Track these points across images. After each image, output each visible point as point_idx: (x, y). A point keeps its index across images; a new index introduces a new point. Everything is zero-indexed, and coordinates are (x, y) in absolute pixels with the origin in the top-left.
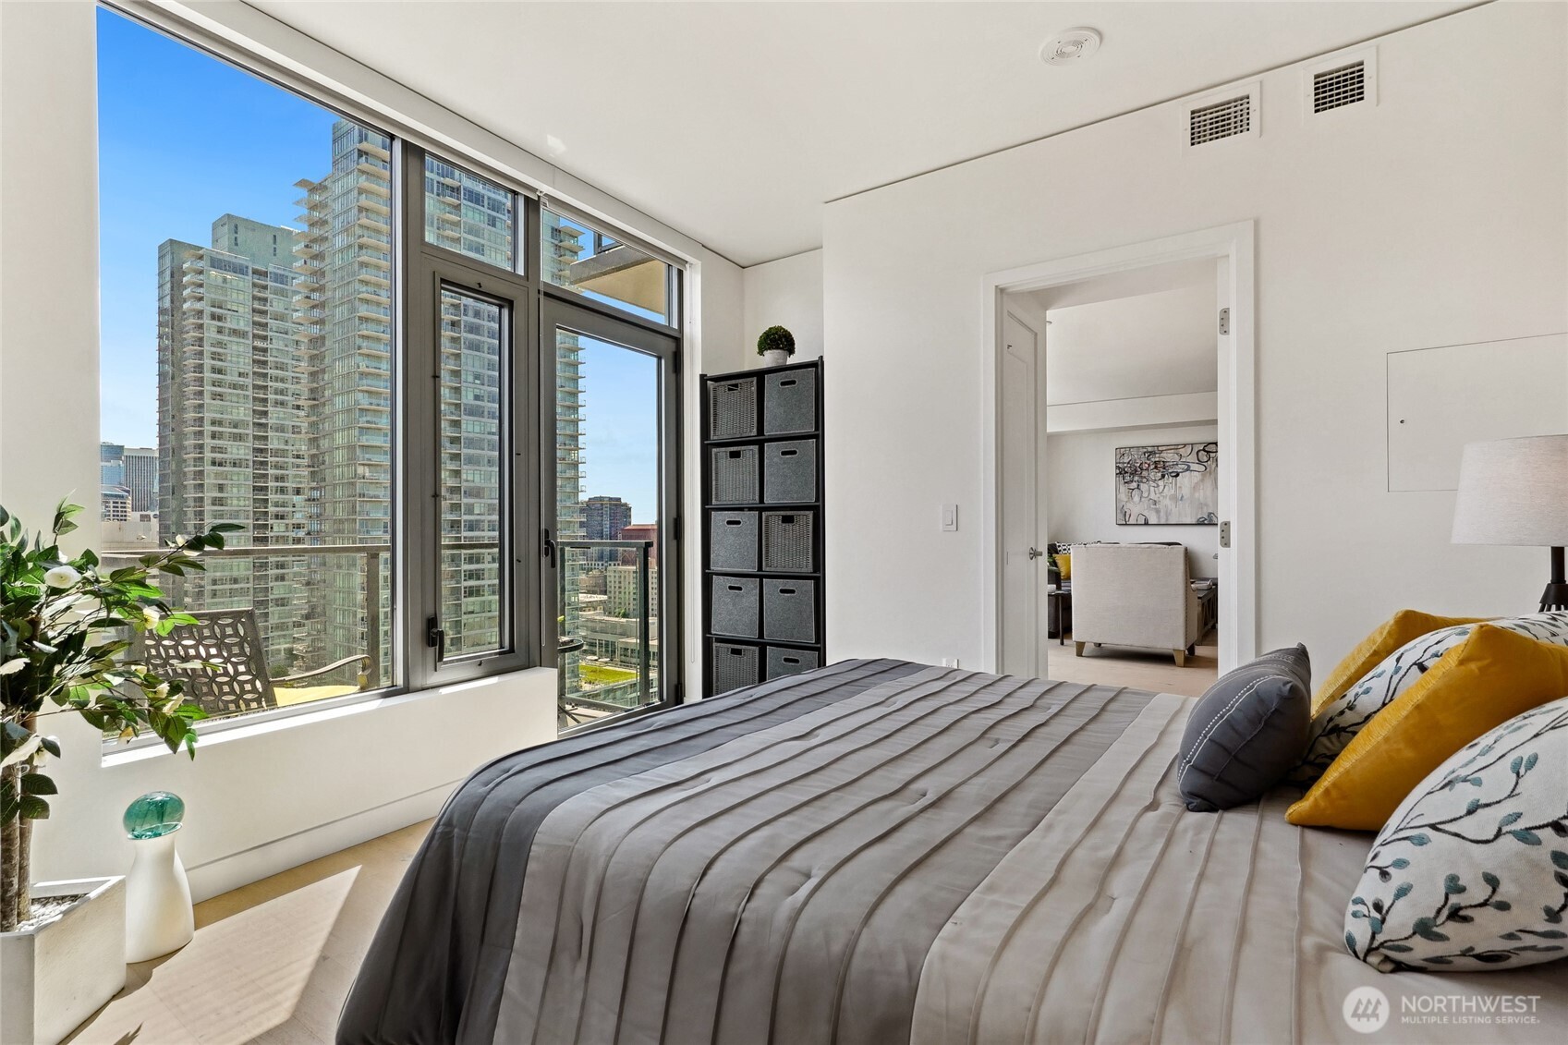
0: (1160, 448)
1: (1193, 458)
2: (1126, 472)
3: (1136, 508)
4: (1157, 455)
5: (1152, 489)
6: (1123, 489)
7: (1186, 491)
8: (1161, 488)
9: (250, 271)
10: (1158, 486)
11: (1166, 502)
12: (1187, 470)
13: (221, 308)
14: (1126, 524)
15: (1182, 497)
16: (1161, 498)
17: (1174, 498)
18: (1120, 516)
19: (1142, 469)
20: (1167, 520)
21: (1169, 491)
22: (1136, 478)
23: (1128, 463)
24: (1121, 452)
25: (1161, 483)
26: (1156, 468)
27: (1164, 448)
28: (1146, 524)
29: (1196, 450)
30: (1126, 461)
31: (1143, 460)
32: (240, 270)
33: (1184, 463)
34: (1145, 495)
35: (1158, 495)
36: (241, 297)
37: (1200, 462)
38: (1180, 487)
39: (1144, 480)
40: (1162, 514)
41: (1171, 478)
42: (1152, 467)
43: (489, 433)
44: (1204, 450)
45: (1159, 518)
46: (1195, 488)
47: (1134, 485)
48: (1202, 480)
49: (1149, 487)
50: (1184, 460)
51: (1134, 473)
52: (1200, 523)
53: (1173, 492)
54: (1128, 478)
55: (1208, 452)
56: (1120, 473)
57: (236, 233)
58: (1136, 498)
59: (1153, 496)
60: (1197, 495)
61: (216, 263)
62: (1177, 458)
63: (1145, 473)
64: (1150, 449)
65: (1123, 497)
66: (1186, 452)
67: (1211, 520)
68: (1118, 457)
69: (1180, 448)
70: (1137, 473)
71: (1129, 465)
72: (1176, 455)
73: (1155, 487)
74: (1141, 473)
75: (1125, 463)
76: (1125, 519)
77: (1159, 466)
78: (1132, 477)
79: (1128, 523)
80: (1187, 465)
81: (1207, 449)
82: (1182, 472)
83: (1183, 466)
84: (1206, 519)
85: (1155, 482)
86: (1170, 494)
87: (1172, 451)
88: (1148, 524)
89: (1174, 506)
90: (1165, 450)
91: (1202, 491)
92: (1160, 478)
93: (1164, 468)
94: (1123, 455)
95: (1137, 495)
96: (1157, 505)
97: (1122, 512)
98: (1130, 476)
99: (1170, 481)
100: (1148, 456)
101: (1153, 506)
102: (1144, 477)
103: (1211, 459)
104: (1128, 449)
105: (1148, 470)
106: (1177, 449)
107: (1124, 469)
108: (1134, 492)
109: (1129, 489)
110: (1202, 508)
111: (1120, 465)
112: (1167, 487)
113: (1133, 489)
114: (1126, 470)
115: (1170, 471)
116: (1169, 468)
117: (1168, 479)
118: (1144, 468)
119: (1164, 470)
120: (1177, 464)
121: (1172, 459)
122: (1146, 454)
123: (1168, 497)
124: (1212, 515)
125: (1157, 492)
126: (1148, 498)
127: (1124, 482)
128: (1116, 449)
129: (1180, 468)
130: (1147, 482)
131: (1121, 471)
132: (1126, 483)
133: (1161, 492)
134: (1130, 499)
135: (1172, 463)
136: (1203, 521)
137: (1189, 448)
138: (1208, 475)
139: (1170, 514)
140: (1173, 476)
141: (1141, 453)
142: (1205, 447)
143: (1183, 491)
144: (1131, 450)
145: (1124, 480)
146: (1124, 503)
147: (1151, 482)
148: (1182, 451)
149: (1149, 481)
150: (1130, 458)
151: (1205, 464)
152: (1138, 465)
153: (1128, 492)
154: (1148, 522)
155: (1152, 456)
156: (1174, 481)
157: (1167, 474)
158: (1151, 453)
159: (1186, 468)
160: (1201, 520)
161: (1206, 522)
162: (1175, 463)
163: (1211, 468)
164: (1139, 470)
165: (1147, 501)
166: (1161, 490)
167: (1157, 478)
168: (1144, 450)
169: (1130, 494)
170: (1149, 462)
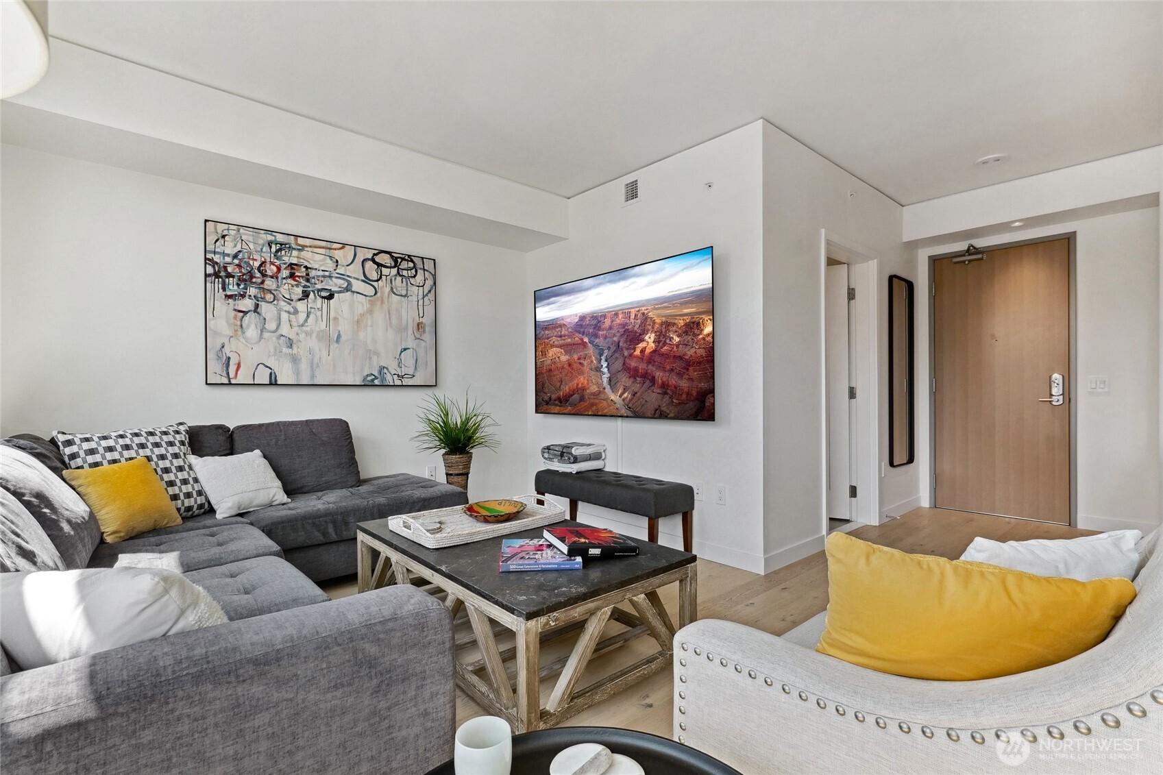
0: (300, 241)
1: (355, 270)
2: (229, 275)
3: (252, 354)
4: (295, 253)
5: (284, 316)
6: (223, 308)
7: (345, 327)
8: (302, 316)
10: (296, 312)
11: (309, 345)
12: (347, 290)
14: (230, 384)
15: (339, 337)
16: (302, 336)
17: (324, 337)
18: (215, 366)
19: (264, 275)
20: (313, 377)
21: (317, 324)
22: (252, 291)
23: (235, 256)
24: (216, 229)
25: (301, 306)
26: (292, 276)
27: (307, 242)
28: (273, 383)
29: (360, 258)
30: (230, 248)
31: (267, 256)
33: (342, 276)
34: (271, 326)
37: (367, 280)
38: (336, 319)
39: (269, 297)
40: (304, 365)
41: (319, 300)
42: (285, 273)
44: (373, 260)
45: (297, 373)
46: (359, 323)
47: (247, 304)
48: (370, 311)
49: (280, 310)
50: (341, 270)
51: (246, 279)
52: (368, 384)
53: (323, 325)
55: (379, 265)
56: (216, 275)
58: (252, 332)
59: (285, 329)
60: (362, 335)
62: (330, 265)
63: (270, 283)
64: (280, 238)
65: (221, 326)
66: (345, 257)
67: (383, 379)
68: (210, 239)
69: (335, 249)
70: (254, 280)
71: (236, 261)
72: (328, 259)
73: (289, 313)
74: (263, 282)
75: (228, 255)
76: (228, 374)
77: (297, 274)
78: (242, 286)
79: (233, 381)
80: (347, 281)
81: (377, 259)
82: (339, 292)
83: (342, 281)
84: (376, 378)
85: (290, 304)
86: (317, 329)
87: (322, 251)
88: (276, 384)
89: (325, 353)
90: (310, 247)
91: (369, 329)
92: (300, 296)
93: (308, 280)
94: (224, 237)
95: (253, 326)
96: (294, 347)
97: (219, 358)
98: (238, 285)
99: (319, 306)
100: (277, 251)
101: (286, 350)
102: (270, 291)
103: (384, 278)
104: (235, 227)
105: (277, 278)
106: (330, 249)
107: (225, 268)
108: (247, 318)
109: (235, 310)
110: (370, 358)
111: (217, 258)
112: (312, 316)
113: (245, 313)
114: (230, 270)
115: (319, 286)
116: (317, 282)
117: (315, 302)
118: (269, 273)
119: (308, 284)
120: (330, 277)
121: (321, 265)
122: (273, 246)
123: (314, 335)
124: (385, 371)
125: (294, 324)
126: (277, 334)
127: (226, 296)
128: (206, 221)
129: (336, 285)
130: (275, 302)
131: (219, 271)
132: (228, 297)
133: (302, 325)
134: (240, 333)
135: (321, 273)
136: (373, 380)
137: (349, 252)
138: (379, 303)
139: (318, 366)
140: (323, 297)
141: (261, 242)
142: (375, 255)
143: (340, 329)
144: (242, 231)
145: (224, 289)
146: (226, 340)
147: (282, 303)
148: (338, 254)
149: (278, 300)
150: (239, 248)
151: (375, 284)
152: (257, 264)
153: (235, 318)
154: (276, 380)
155: (283, 252)
156: (325, 306)
157: (313, 291)
158: (283, 246)
159: (345, 286)
160: (369, 378)
161: (376, 382)
162: (327, 274)
163: (383, 293)
164: (258, 275)
165: (274, 339)
166: (301, 320)
167: (294, 297)
168: (270, 238)
169: (239, 323)
170: (278, 263)
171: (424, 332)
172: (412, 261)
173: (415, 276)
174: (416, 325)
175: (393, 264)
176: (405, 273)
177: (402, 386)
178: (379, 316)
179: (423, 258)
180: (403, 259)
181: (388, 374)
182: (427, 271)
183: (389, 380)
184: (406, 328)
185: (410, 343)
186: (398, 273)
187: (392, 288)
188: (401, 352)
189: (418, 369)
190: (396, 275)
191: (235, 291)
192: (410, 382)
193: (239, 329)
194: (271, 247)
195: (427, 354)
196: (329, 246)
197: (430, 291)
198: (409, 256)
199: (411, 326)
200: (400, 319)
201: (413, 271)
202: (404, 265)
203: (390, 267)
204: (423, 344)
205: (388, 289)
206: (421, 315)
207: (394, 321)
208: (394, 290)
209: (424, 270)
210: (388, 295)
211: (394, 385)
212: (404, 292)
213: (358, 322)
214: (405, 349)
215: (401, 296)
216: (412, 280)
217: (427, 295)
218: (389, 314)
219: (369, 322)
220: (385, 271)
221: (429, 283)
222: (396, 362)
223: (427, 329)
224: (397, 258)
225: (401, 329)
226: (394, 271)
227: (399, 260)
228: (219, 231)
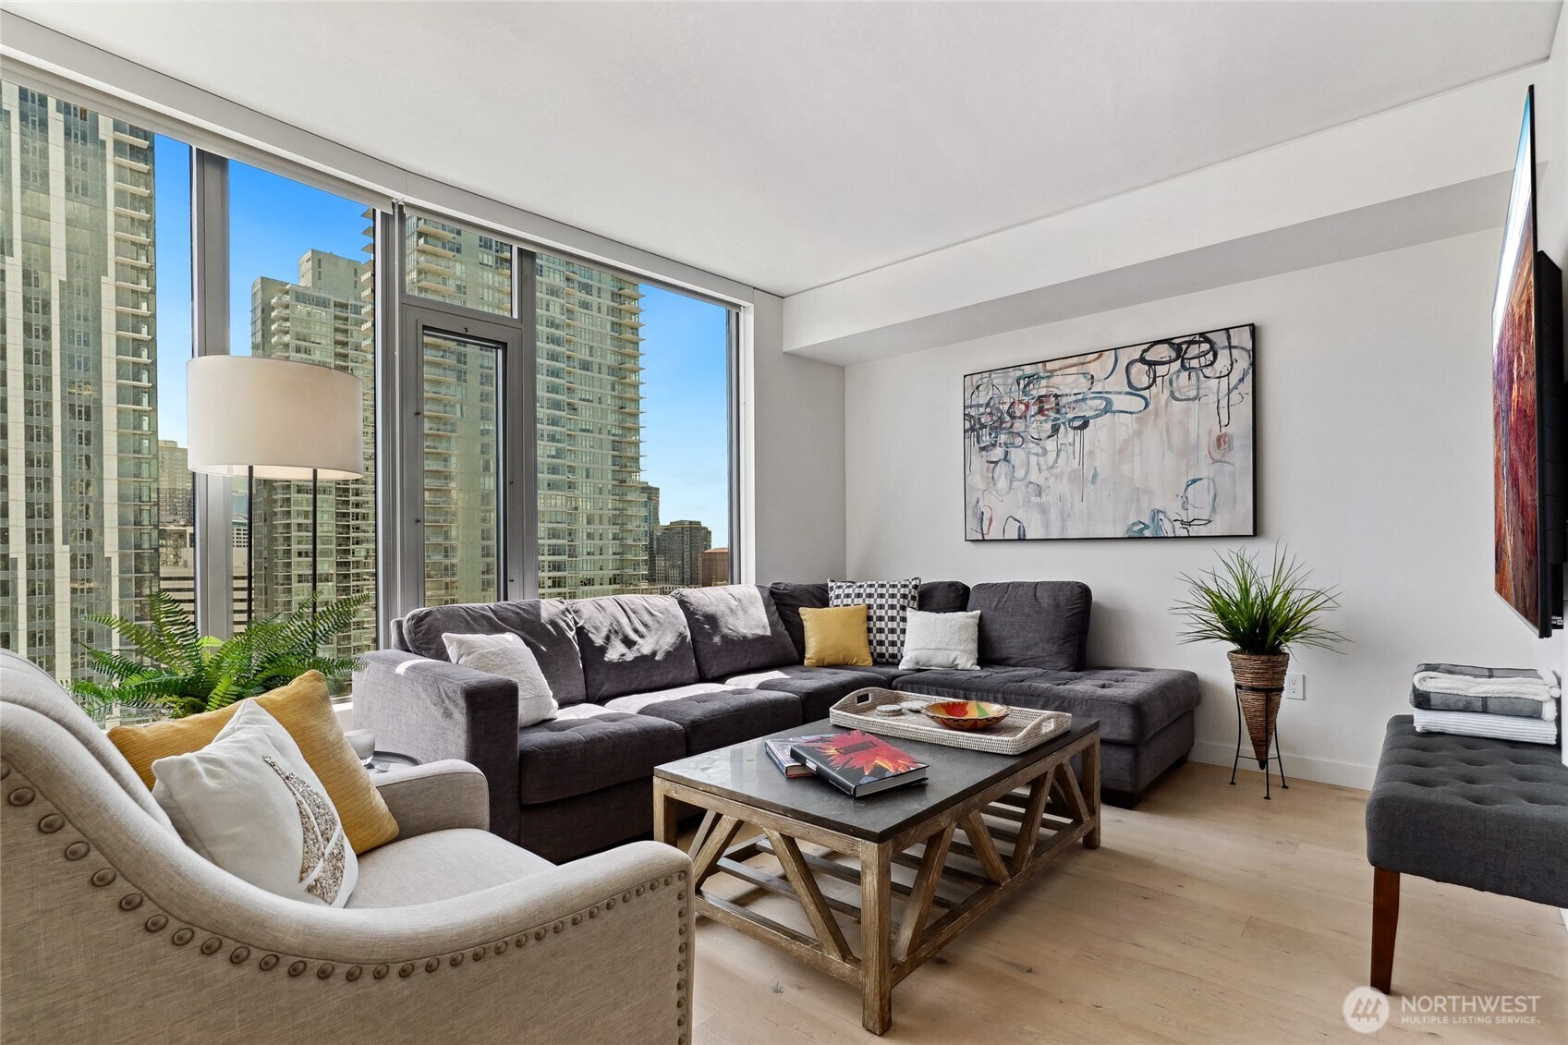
0: (1050, 366)
1: (1118, 382)
2: (982, 426)
3: (1002, 507)
4: (1043, 382)
5: (1033, 459)
6: (978, 461)
7: (1102, 462)
8: (1052, 456)
9: (332, 304)
10: (1045, 452)
11: (1059, 490)
12: (1106, 411)
13: (305, 340)
14: (984, 540)
15: (1095, 476)
16: (1052, 480)
17: (1078, 479)
18: (972, 523)
19: (1013, 417)
20: (1063, 529)
21: (1068, 463)
22: (1003, 438)
23: (988, 405)
24: (974, 381)
25: (1051, 445)
26: (1041, 411)
27: (1057, 365)
28: (1022, 539)
29: (1123, 363)
30: (983, 400)
31: (1015, 395)
32: (322, 303)
33: (1099, 395)
34: (1020, 473)
35: (1045, 473)
36: (324, 330)
37: (1134, 390)
38: (1091, 452)
39: (1018, 441)
40: (1054, 516)
41: (1071, 432)
42: (1034, 409)
43: (549, 456)
44: (1142, 360)
45: (1047, 525)
46: (1122, 452)
47: (998, 453)
48: (1139, 434)
49: (1029, 453)
50: (1097, 387)
51: (997, 428)
52: (1135, 537)
53: (1075, 465)
54: (986, 440)
55: (1151, 364)
56: (972, 429)
57: (320, 267)
58: (1002, 483)
59: (1034, 477)
60: (1126, 468)
61: (301, 297)
62: (1083, 383)
63: (1019, 425)
64: (1028, 370)
65: (977, 480)
66: (1102, 368)
67: (1158, 528)
68: (968, 394)
69: (1090, 362)
70: (1004, 426)
71: (988, 410)
72: (1082, 379)
73: (1037, 454)
74: (1011, 427)
75: (981, 405)
76: (982, 529)
77: (1046, 407)
78: (993, 435)
79: (986, 538)
80: (1106, 399)
81: (1148, 357)
82: (1096, 416)
83: (1098, 402)
84: (1146, 527)
85: (1038, 444)
86: (1069, 470)
87: (1074, 370)
88: (1025, 540)
89: (1078, 497)
90: (1060, 369)
91: (1136, 459)
92: (1049, 433)
93: (1058, 411)
94: (978, 388)
95: (1003, 476)
96: (1043, 495)
97: (975, 514)
98: (990, 434)
99: (1071, 440)
100: (1025, 387)
101: (1034, 499)
102: (1018, 434)
103: (1159, 380)
104: (987, 374)
105: (1025, 417)
106: (1083, 364)
107: (979, 419)
108: (998, 468)
109: (988, 462)
110: (1138, 500)
111: (973, 412)
112: (1063, 454)
113: (996, 463)
114: (983, 421)
115: (1070, 416)
116: (1068, 410)
117: (1066, 435)
118: (1018, 414)
119: (1058, 416)
120: (1084, 400)
121: (1073, 388)
122: (1022, 382)
123: (1065, 477)
124: (1161, 516)
125: (1044, 467)
126: (1026, 481)
127: (980, 448)
128: (965, 376)
129: (1091, 408)
130: (1024, 446)
131: (975, 425)
132: (982, 449)
133: (1052, 468)
134: (991, 485)
135: (1073, 398)
136: (1141, 530)
137: (1109, 358)
138: (1152, 418)
139: (1069, 516)
140: (1075, 428)
141: (1010, 381)
142: (1145, 351)
143: (1096, 464)
144: (993, 376)
145: (978, 443)
146: (979, 494)
147: (1032, 445)
148: (1094, 368)
149: (1027, 443)
150: (990, 395)
151: (1146, 393)
152: (1006, 407)
153: (987, 470)
154: (1025, 535)
155: (1031, 385)
156: (1077, 438)
157: (1064, 423)
158: (1032, 378)
159: (1102, 407)
160: (1136, 528)
161: (1147, 533)
162: (1080, 397)
163: (1158, 402)
164: (1008, 418)
165: (1023, 487)
166: (1051, 463)
167: (1044, 435)
168: (1019, 373)
169: (991, 475)
170: (1026, 399)
171: (1230, 448)
172: (1208, 340)
173: (1212, 364)
174: (1214, 439)
175: (1174, 355)
176: (1195, 363)
177: (1189, 537)
178: (1153, 438)
179: (1227, 330)
180: (1190, 343)
181: (1166, 521)
182: (1236, 347)
183: (1167, 529)
184: (1197, 447)
185: (1205, 470)
186: (1183, 366)
187: (1172, 393)
188: (1188, 486)
189: (1218, 510)
190: (1179, 371)
191: (987, 441)
192: (1203, 531)
193: (991, 482)
194: (1019, 384)
195: (1235, 483)
196: (1082, 361)
197: (1242, 380)
198: (1201, 335)
199: (1206, 442)
200: (1186, 434)
201: (1210, 357)
202: (1194, 350)
203: (1169, 362)
204: (1228, 468)
205: (1167, 393)
206: (1224, 421)
207: (1177, 440)
208: (1177, 394)
209: (1230, 347)
210: (1166, 404)
211: (1176, 537)
212: (1193, 393)
213: (1120, 451)
214: (1194, 481)
215: (1188, 399)
216: (1208, 371)
217: (1236, 387)
218: (1167, 431)
219: (1137, 451)
220: (1161, 370)
221: (1243, 362)
222: (1180, 501)
223: (1236, 443)
224: (1179, 345)
225: (1188, 451)
226: (1177, 365)
227: (1184, 347)
228: (975, 383)
